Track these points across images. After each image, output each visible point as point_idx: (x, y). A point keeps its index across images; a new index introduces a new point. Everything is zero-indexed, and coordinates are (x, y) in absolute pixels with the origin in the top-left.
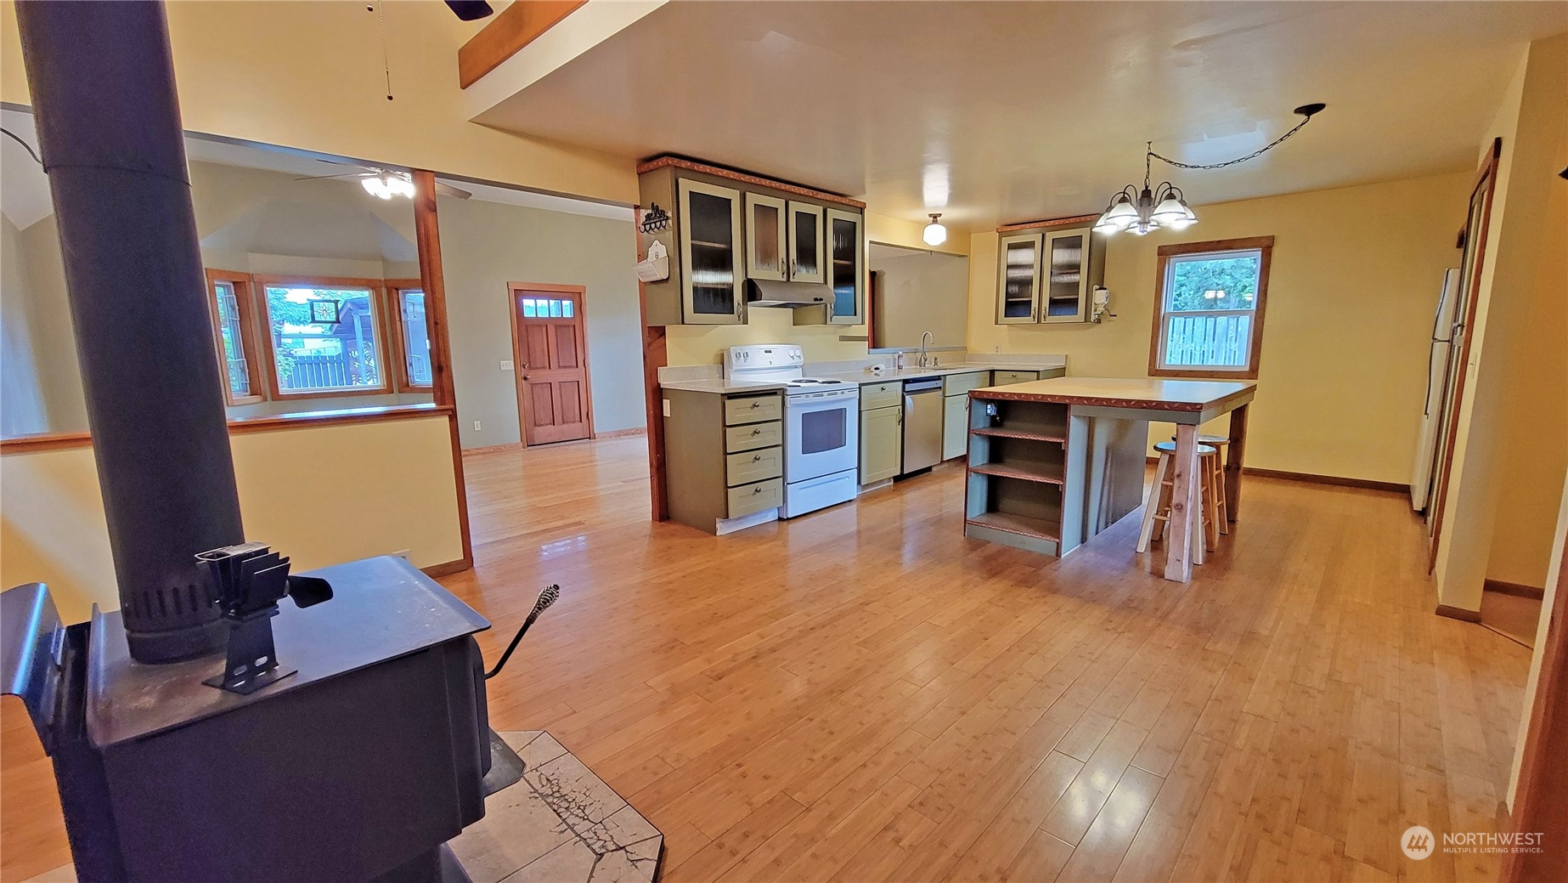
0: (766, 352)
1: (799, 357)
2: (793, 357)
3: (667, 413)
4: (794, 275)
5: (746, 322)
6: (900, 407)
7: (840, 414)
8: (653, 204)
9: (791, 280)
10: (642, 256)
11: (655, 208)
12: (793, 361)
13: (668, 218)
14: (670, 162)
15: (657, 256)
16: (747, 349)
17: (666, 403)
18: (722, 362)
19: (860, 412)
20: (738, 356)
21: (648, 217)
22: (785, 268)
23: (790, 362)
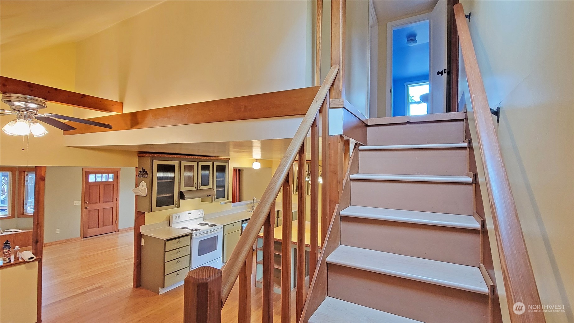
0: (188, 214)
1: (202, 214)
2: (200, 214)
3: (143, 244)
4: (200, 187)
5: (179, 207)
6: (241, 231)
7: (215, 238)
8: (143, 168)
9: (199, 189)
10: (137, 185)
11: (144, 170)
12: (200, 215)
13: (148, 174)
14: (150, 155)
15: (143, 186)
16: (180, 214)
17: (143, 240)
18: (169, 220)
19: (224, 235)
20: (176, 217)
21: (141, 172)
22: (196, 185)
23: (199, 216)
